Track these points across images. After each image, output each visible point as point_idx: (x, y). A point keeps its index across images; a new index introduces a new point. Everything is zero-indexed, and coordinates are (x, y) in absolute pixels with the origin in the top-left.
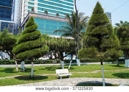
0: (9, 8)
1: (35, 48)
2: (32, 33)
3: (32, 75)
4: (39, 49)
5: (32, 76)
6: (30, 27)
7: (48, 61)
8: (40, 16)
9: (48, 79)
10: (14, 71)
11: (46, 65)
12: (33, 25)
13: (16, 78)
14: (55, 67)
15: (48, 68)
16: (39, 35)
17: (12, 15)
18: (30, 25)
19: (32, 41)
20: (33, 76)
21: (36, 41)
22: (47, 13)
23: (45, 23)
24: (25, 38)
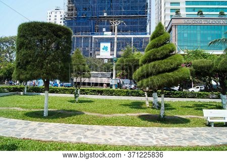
0: (144, 17)
1: (164, 71)
2: (159, 49)
3: (162, 114)
4: (170, 74)
5: (162, 116)
6: (156, 39)
7: (200, 94)
8: (190, 21)
9: (188, 124)
10: (143, 106)
11: (197, 100)
12: (161, 36)
13: (140, 117)
14: (211, 105)
15: (198, 106)
16: (172, 51)
17: (148, 27)
18: (157, 36)
19: (160, 61)
20: (164, 116)
21: (165, 60)
22: (202, 14)
23: (198, 32)
24: (149, 56)
